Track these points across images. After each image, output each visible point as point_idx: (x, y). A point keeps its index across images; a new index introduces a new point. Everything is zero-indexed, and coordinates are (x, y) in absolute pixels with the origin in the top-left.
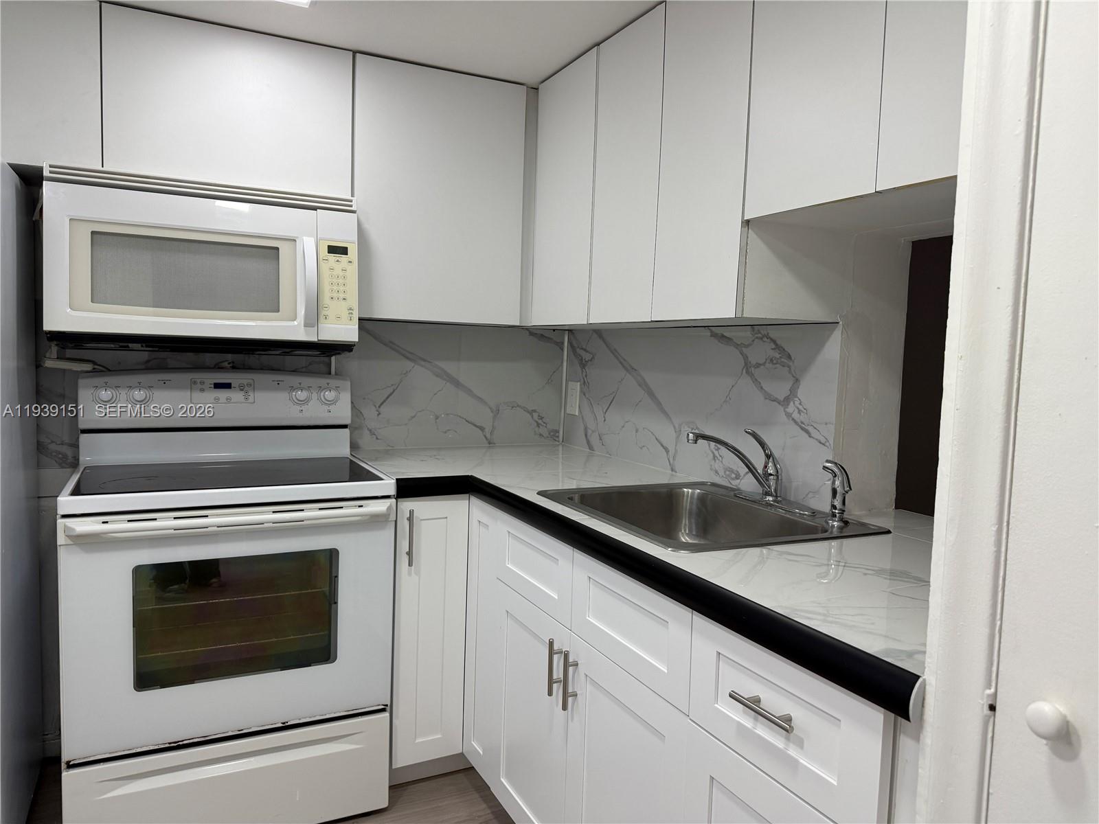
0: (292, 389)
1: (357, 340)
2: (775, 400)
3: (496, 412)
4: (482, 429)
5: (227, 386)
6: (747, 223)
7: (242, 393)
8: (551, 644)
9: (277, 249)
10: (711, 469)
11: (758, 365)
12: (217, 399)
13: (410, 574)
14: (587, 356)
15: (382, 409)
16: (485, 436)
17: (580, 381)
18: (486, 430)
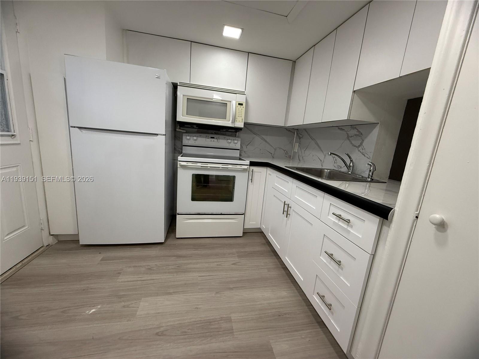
0: (228, 139)
1: (243, 127)
2: (355, 146)
3: (275, 149)
4: (271, 154)
5: (213, 138)
6: (354, 92)
7: (217, 140)
8: (285, 202)
9: (227, 104)
10: (333, 166)
11: (351, 137)
12: (211, 141)
13: (251, 184)
14: (301, 136)
15: (247, 147)
16: (272, 156)
17: (298, 143)
18: (273, 154)
